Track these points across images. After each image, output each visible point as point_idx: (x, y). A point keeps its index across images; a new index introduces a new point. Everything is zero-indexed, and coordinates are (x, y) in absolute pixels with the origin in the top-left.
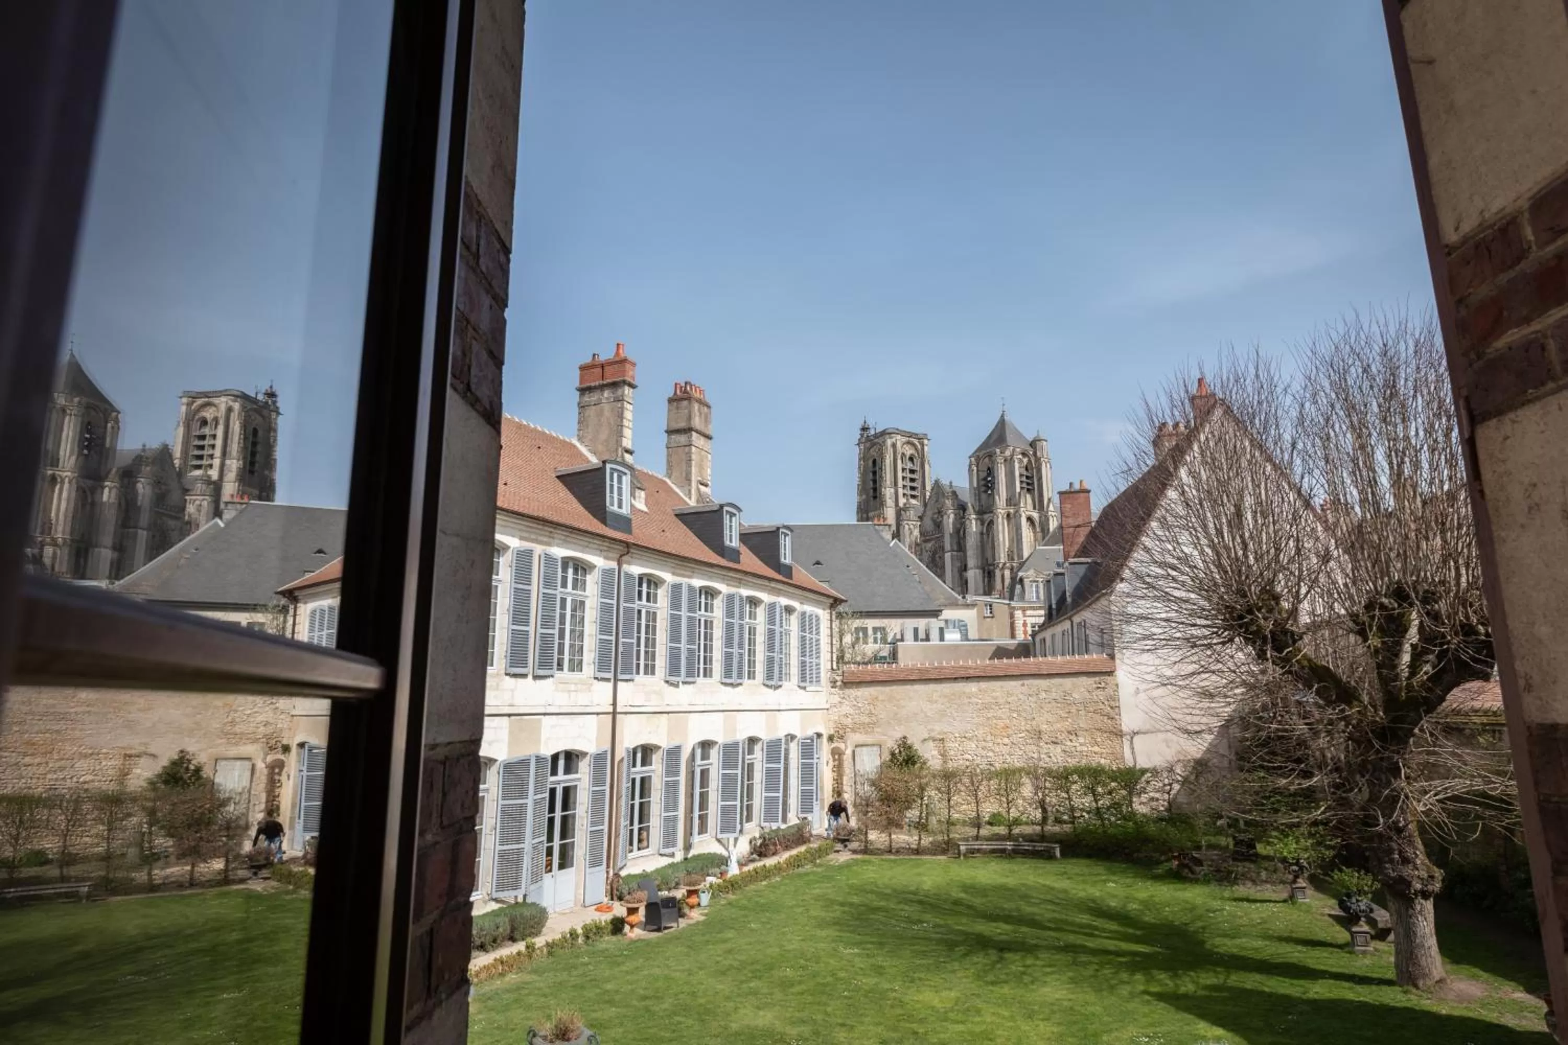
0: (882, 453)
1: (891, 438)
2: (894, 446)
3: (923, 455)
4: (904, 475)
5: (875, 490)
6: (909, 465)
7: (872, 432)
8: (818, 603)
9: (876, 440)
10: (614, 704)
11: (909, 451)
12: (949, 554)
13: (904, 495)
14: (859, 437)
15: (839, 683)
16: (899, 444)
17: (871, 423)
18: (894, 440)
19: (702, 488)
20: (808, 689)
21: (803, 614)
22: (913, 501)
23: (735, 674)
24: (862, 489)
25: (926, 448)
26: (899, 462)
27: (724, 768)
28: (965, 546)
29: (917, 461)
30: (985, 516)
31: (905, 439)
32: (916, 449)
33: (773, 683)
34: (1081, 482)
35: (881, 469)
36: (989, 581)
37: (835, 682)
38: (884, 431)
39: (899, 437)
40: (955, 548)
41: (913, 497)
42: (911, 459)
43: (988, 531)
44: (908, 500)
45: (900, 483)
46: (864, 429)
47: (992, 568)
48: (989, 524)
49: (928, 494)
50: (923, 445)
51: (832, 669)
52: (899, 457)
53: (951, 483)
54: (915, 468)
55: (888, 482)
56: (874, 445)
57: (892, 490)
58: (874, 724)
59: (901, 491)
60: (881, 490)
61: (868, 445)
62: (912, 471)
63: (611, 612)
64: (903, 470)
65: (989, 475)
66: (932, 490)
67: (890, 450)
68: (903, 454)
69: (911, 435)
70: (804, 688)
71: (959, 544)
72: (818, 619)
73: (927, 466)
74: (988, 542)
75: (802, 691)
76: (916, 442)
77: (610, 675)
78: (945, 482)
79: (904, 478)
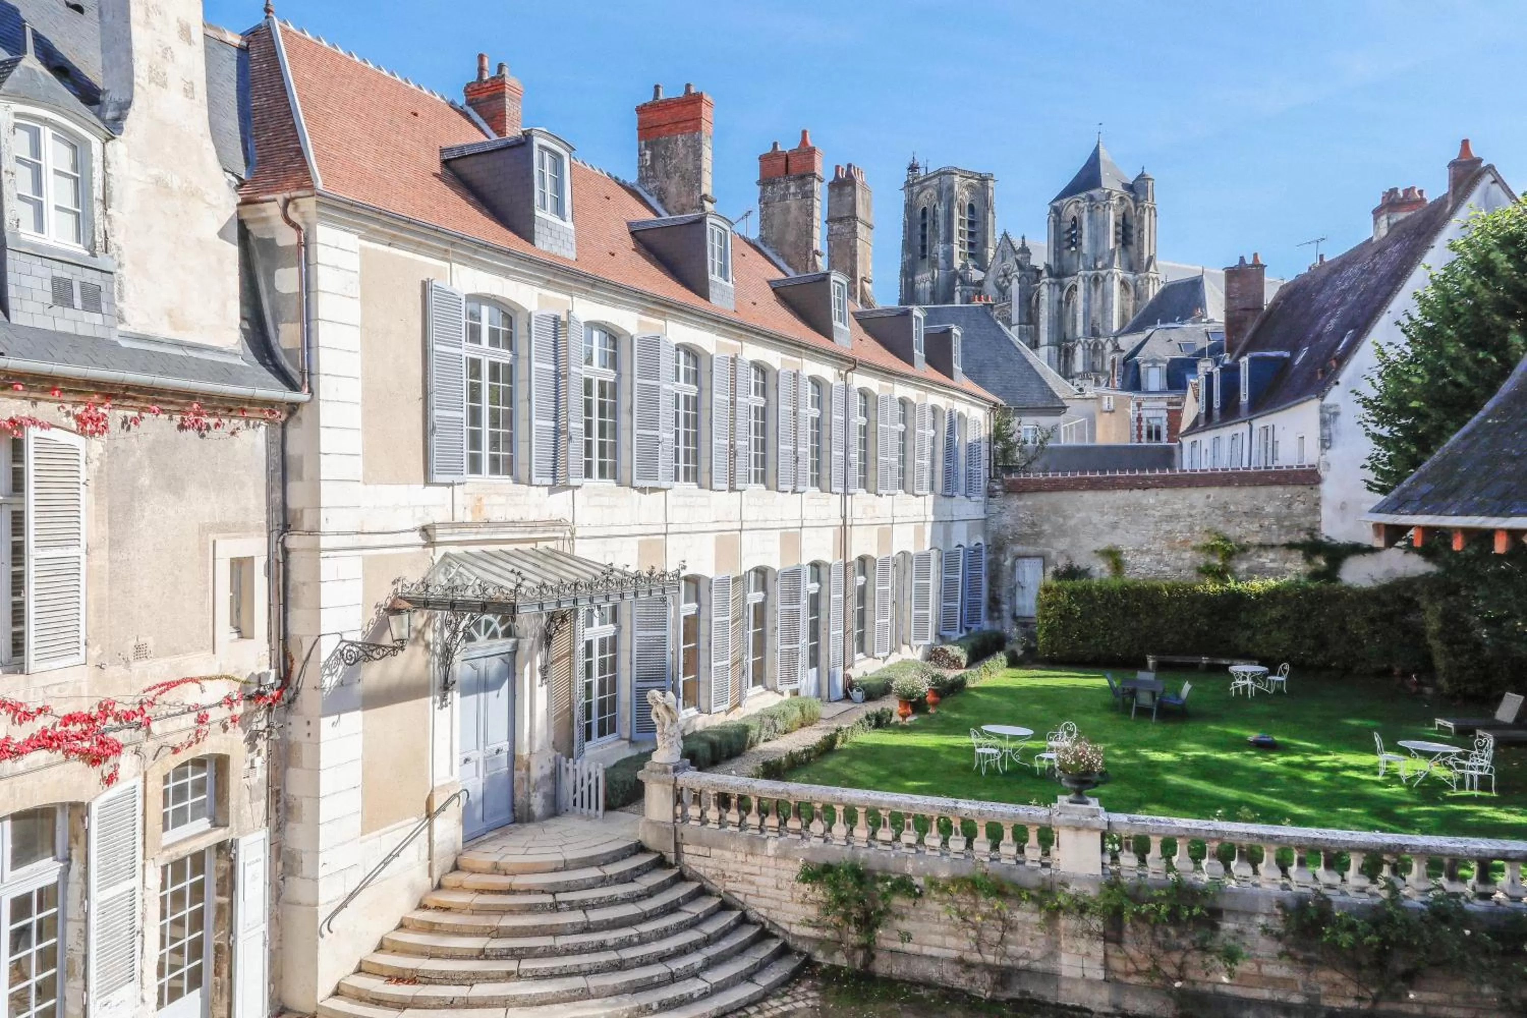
0: (934, 201)
2: (950, 192)
3: (987, 202)
4: (962, 228)
5: (924, 248)
6: (969, 216)
7: (922, 173)
9: (927, 184)
11: (969, 197)
12: (1017, 327)
13: (961, 253)
14: (905, 177)
16: (956, 189)
17: (920, 161)
18: (949, 185)
19: (866, 284)
24: (907, 246)
25: (991, 193)
26: (956, 211)
28: (1038, 318)
29: (979, 211)
30: (1066, 280)
31: (964, 181)
32: (978, 194)
34: (1255, 255)
35: (932, 221)
36: (1066, 362)
38: (939, 170)
39: (957, 179)
40: (1025, 320)
41: (973, 256)
42: (971, 208)
43: (1068, 299)
44: (965, 259)
45: (957, 239)
46: (913, 168)
47: (1070, 344)
48: (1070, 290)
49: (992, 253)
50: (987, 189)
52: (956, 207)
53: (1022, 237)
54: (975, 220)
55: (941, 236)
56: (924, 189)
57: (946, 248)
59: (957, 249)
60: (930, 246)
61: (916, 188)
62: (972, 224)
64: (961, 222)
65: (1074, 227)
66: (998, 247)
67: (945, 198)
68: (962, 201)
69: (972, 175)
70: (969, 497)
71: (1029, 315)
73: (990, 217)
74: (1067, 312)
76: (978, 184)
78: (1015, 237)
79: (961, 232)
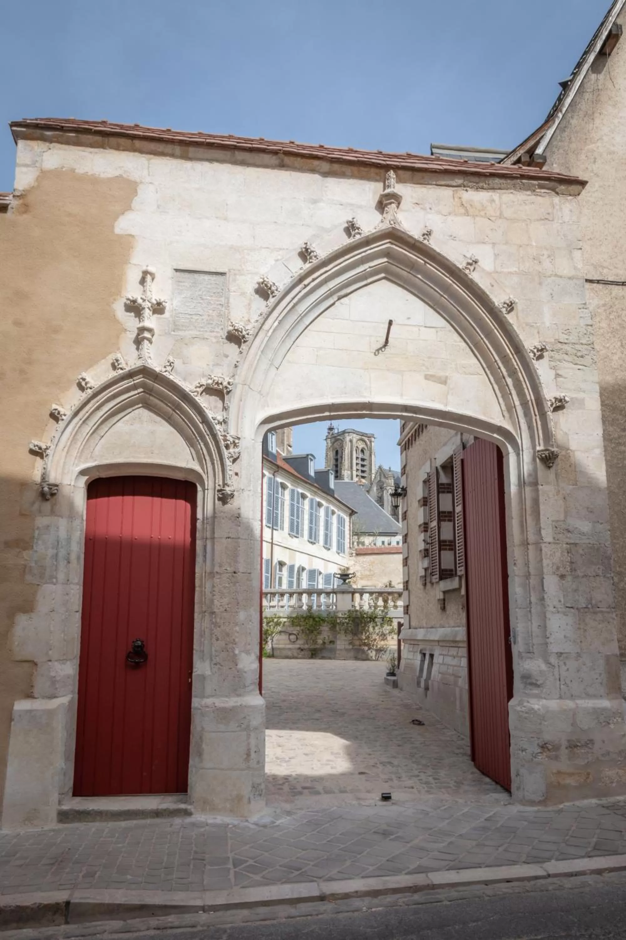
0: (343, 446)
1: (349, 435)
2: (351, 441)
3: (371, 448)
4: (358, 462)
6: (361, 456)
7: (336, 431)
8: (345, 512)
9: (338, 437)
10: (272, 539)
11: (361, 445)
13: (357, 476)
14: (327, 434)
15: (354, 555)
16: (354, 440)
17: (335, 425)
18: (351, 437)
19: (289, 448)
20: (341, 554)
21: (339, 515)
22: (363, 481)
23: (313, 537)
25: (373, 444)
26: (354, 452)
27: (309, 582)
29: (367, 453)
31: (359, 437)
32: (366, 444)
33: (327, 546)
35: (342, 457)
37: (352, 554)
38: (344, 431)
39: (355, 435)
41: (363, 477)
42: (362, 451)
44: (359, 479)
45: (355, 468)
46: (331, 429)
49: (373, 476)
50: (371, 442)
51: (350, 547)
52: (354, 449)
53: (390, 468)
54: (365, 457)
55: (346, 467)
56: (337, 440)
57: (349, 472)
58: (372, 575)
59: (355, 473)
60: (341, 472)
61: (333, 440)
62: (363, 460)
63: (271, 496)
64: (357, 458)
66: (376, 473)
67: (349, 444)
68: (357, 447)
69: (363, 434)
70: (339, 554)
72: (344, 520)
73: (373, 456)
75: (337, 555)
76: (366, 439)
77: (271, 526)
78: (386, 467)
79: (357, 464)
